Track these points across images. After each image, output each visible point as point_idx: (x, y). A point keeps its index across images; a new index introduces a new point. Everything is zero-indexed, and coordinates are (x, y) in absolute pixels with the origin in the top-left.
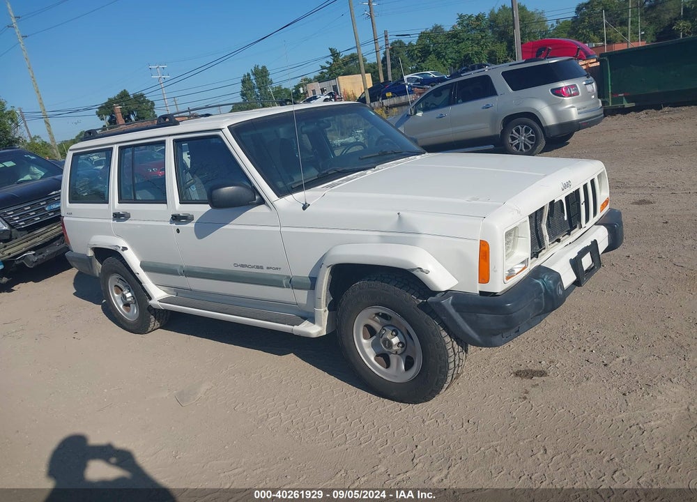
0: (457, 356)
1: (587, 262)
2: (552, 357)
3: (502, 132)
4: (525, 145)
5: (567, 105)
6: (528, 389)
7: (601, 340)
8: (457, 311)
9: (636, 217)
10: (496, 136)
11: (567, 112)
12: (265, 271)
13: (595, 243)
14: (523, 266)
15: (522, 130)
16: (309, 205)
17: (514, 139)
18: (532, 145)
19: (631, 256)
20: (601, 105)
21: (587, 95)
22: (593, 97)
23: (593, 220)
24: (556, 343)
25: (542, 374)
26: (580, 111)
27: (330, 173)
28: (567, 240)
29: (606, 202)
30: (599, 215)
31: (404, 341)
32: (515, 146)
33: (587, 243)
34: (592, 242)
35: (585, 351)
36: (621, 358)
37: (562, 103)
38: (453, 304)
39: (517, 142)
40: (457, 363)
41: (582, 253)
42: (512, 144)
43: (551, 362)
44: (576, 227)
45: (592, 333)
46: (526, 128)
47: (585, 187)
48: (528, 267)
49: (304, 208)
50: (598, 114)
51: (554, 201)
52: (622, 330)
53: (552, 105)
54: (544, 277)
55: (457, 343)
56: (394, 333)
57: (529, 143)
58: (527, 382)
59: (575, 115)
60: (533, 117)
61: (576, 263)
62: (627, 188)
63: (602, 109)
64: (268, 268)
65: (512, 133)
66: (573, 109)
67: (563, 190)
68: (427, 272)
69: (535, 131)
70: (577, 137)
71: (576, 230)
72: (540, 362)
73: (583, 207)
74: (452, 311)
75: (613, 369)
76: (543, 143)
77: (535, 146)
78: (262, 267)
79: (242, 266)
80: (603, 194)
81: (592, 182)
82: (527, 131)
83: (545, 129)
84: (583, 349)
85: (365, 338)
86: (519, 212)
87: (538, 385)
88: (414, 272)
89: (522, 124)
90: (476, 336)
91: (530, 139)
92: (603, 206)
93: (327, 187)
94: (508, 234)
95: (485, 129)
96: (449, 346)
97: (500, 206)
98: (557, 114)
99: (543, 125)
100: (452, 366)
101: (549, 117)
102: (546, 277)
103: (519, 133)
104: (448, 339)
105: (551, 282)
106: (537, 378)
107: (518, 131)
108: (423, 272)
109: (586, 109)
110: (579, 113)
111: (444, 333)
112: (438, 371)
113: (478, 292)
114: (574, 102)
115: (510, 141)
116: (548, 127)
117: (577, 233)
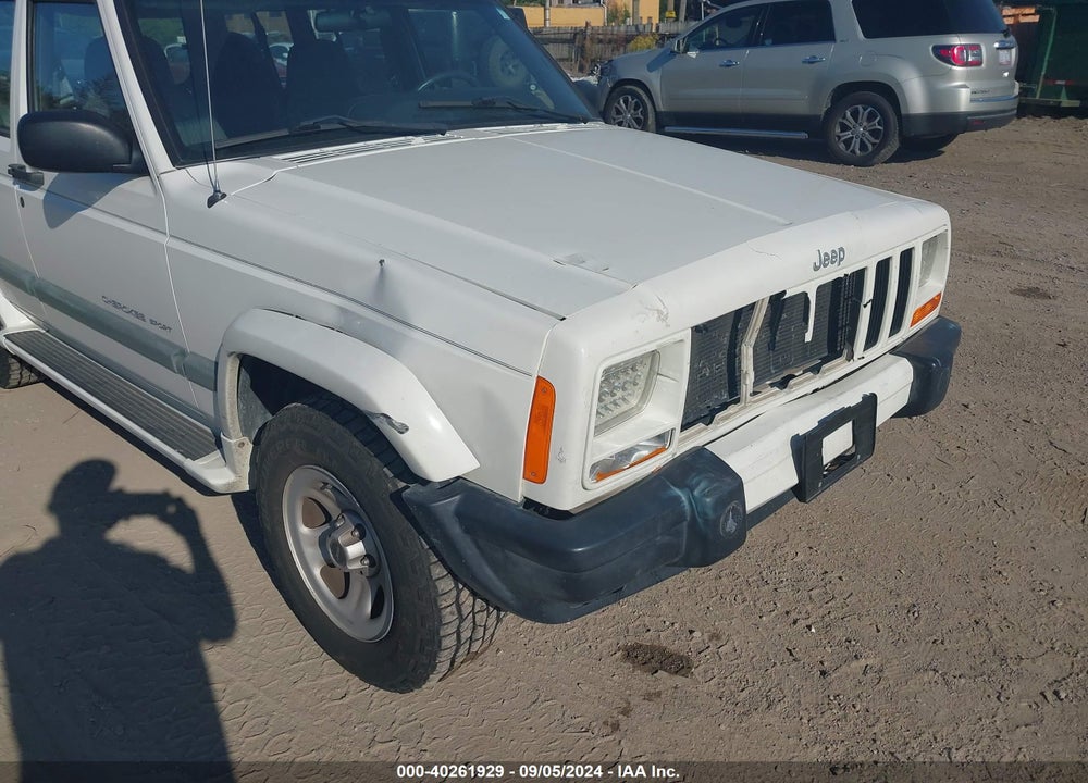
0: (468, 624)
1: (837, 443)
2: (722, 625)
3: (826, 113)
4: (862, 143)
5: (955, 81)
6: (635, 700)
7: (839, 601)
8: (467, 531)
9: (1010, 321)
10: (817, 117)
11: (953, 93)
12: (146, 326)
13: (870, 401)
14: (660, 445)
15: (863, 113)
16: (224, 196)
17: (844, 128)
18: (873, 144)
19: (972, 406)
20: (1017, 91)
21: (997, 68)
22: (1006, 74)
23: (886, 342)
24: (744, 587)
25: (680, 665)
26: (977, 96)
27: (323, 127)
28: (805, 384)
29: (933, 303)
30: (907, 331)
31: (375, 556)
32: (844, 142)
33: (851, 398)
34: (865, 398)
35: (795, 623)
36: (863, 662)
37: (949, 76)
38: (460, 515)
39: (848, 134)
40: (466, 635)
41: (829, 425)
42: (839, 137)
43: (715, 636)
44: (839, 355)
45: (828, 577)
46: (870, 113)
47: (883, 267)
48: (671, 450)
49: (211, 202)
50: (1007, 108)
51: (784, 292)
52: (891, 585)
53: (928, 76)
54: (698, 484)
55: (474, 594)
56: (357, 533)
57: (870, 140)
58: (641, 681)
59: (964, 101)
60: (888, 93)
61: (805, 449)
62: (1014, 257)
63: (1017, 100)
64: (152, 322)
65: (845, 117)
66: (963, 92)
67: (816, 268)
68: (403, 429)
69: (885, 122)
70: (962, 143)
71: (838, 361)
72: (691, 632)
73: (865, 315)
74: (456, 530)
75: (835, 689)
76: (894, 145)
77: (878, 148)
78: (142, 317)
79: (115, 304)
80: (929, 286)
81: (907, 257)
82: (871, 117)
83: (904, 120)
84: (794, 615)
85: (306, 525)
86: (662, 317)
87: (659, 694)
88: (376, 421)
89: (866, 104)
90: (507, 594)
91: (874, 133)
92: (923, 312)
93: (292, 160)
94: (611, 375)
95: (799, 100)
96: (446, 602)
97: (619, 292)
98: (933, 94)
99: (903, 112)
100: (449, 642)
101: (916, 97)
102: (702, 485)
103: (856, 119)
104: (446, 585)
105: (708, 500)
106: (665, 674)
107: (855, 115)
108: (393, 426)
109: (986, 95)
110: (972, 101)
111: (438, 571)
112: (417, 648)
113: (519, 499)
114: (969, 77)
115: (838, 130)
116: (909, 117)
117: (838, 368)
